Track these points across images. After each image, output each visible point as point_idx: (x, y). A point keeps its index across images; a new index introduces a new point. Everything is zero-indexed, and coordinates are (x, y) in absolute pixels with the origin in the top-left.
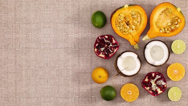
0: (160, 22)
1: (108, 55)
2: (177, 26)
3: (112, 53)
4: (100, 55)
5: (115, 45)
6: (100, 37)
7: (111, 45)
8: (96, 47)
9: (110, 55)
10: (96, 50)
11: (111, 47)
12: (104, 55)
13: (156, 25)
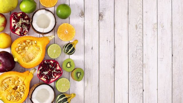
0: (36, 51)
1: (50, 79)
2: (19, 45)
3: (54, 78)
4: (41, 78)
5: (59, 72)
6: (45, 62)
7: (54, 71)
9: (52, 80)
10: (39, 72)
11: (54, 73)
12: (46, 79)
13: (39, 49)
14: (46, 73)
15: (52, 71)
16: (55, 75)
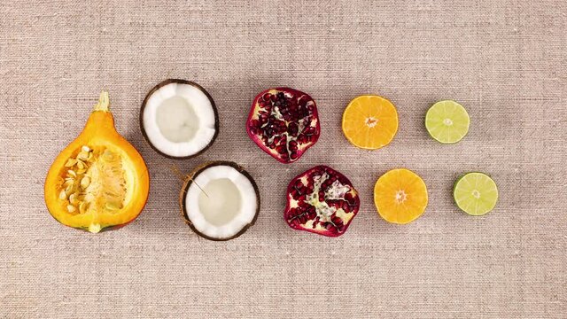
0: (110, 166)
1: (261, 131)
2: (63, 195)
3: (266, 142)
4: (257, 104)
5: (290, 152)
6: (311, 103)
7: (289, 138)
8: (282, 94)
9: (260, 137)
10: (274, 92)
12: (257, 118)
14: (277, 113)
15: (287, 133)
16: (279, 144)
